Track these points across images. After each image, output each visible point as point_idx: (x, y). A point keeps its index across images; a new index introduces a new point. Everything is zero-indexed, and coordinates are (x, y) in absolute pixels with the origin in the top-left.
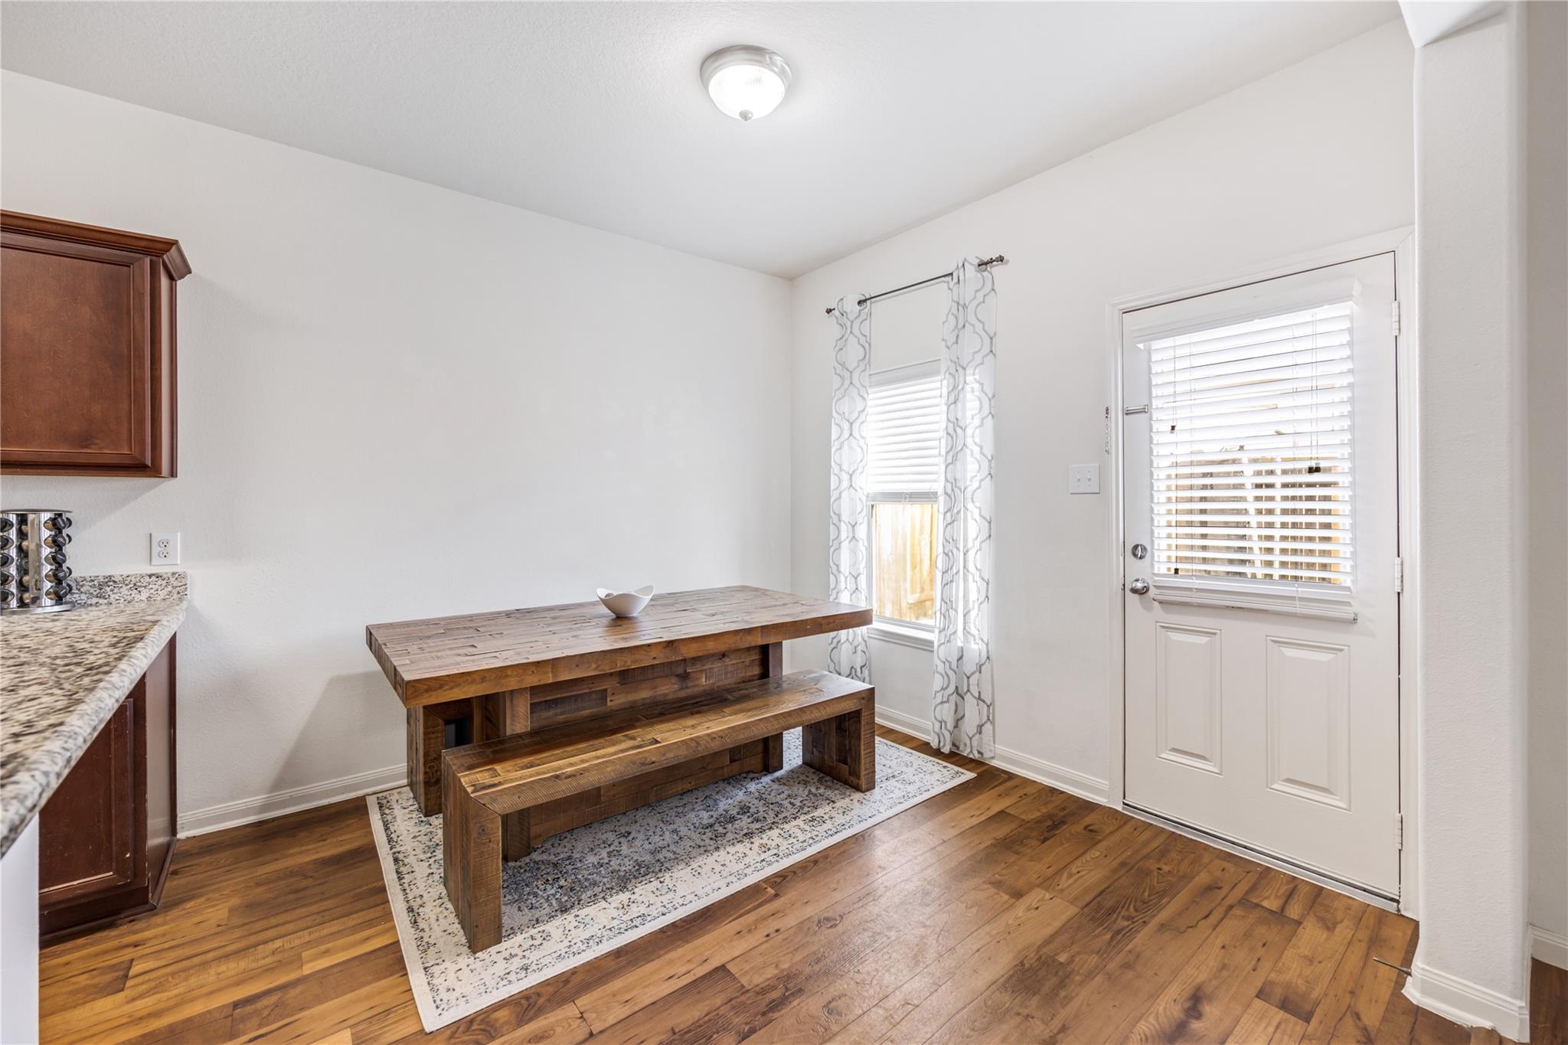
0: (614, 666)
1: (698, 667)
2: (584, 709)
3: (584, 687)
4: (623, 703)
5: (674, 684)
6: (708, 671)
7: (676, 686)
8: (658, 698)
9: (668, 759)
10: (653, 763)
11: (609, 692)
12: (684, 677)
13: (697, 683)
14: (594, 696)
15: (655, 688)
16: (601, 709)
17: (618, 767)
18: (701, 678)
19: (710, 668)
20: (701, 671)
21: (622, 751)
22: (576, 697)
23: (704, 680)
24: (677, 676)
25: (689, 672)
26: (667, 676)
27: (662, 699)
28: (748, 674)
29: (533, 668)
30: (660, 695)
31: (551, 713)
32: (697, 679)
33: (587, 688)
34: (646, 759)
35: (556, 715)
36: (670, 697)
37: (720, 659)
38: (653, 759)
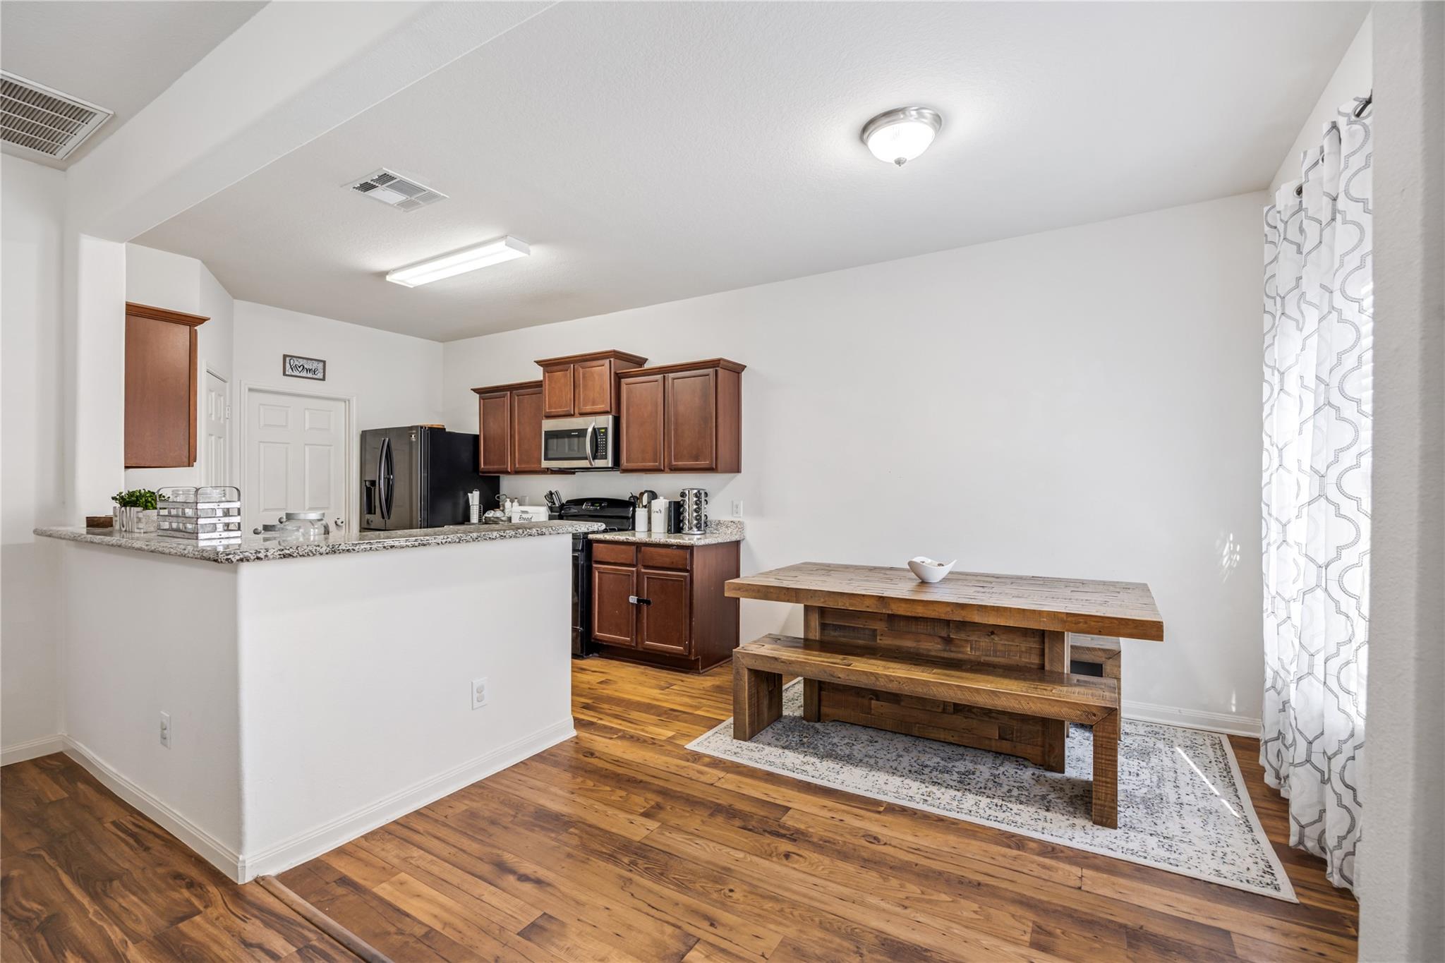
0: (836, 604)
1: (963, 636)
2: (859, 638)
3: (860, 623)
4: (890, 645)
5: (938, 644)
6: (974, 642)
7: (939, 646)
8: (921, 651)
9: (850, 680)
10: (839, 678)
11: (878, 632)
12: (948, 641)
13: (962, 649)
14: (867, 632)
15: (919, 641)
16: (871, 643)
17: (814, 669)
18: (967, 647)
19: (976, 641)
20: (967, 641)
21: (829, 662)
22: (854, 628)
23: (969, 649)
24: (940, 637)
25: (952, 638)
26: (930, 635)
27: (925, 653)
28: (1023, 660)
29: (785, 591)
30: (923, 649)
31: (836, 634)
32: (963, 647)
33: (861, 624)
34: (834, 672)
35: (840, 636)
36: (933, 653)
37: (989, 635)
38: (840, 676)
